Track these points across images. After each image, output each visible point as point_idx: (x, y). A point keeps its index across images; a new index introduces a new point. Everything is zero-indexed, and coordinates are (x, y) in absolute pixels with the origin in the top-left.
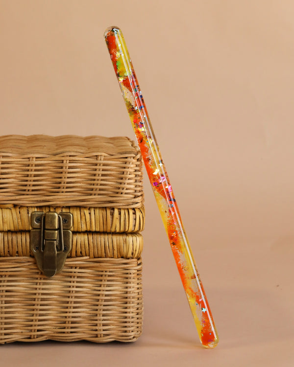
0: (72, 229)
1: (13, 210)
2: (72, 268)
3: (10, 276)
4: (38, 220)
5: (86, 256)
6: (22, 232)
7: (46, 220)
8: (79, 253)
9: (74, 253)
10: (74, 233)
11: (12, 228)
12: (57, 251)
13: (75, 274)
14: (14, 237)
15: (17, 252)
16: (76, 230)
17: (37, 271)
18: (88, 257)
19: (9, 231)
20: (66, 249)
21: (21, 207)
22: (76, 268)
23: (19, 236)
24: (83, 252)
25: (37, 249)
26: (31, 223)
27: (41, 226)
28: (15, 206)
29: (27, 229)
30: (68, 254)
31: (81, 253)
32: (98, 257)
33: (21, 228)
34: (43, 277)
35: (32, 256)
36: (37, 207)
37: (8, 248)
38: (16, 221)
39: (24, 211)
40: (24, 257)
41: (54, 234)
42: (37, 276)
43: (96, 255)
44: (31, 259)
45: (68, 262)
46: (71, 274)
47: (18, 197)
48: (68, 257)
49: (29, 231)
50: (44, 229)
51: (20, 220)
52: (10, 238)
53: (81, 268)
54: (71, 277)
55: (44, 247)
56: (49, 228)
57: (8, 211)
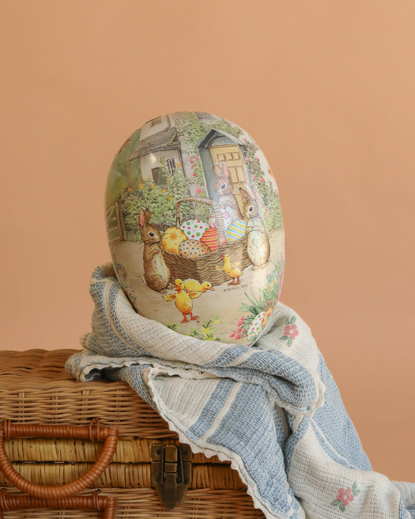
0: (193, 461)
1: (134, 442)
2: (193, 499)
3: (132, 508)
4: (159, 452)
5: (207, 487)
6: (143, 463)
7: (166, 452)
8: (199, 485)
9: (194, 485)
10: (195, 465)
11: (133, 460)
12: (177, 483)
13: (196, 506)
14: (135, 469)
15: (139, 484)
16: (196, 462)
17: (158, 503)
18: (208, 489)
19: (130, 463)
20: (186, 481)
21: (142, 439)
22: (197, 499)
23: (140, 468)
24: (204, 484)
25: (158, 481)
26: (152, 456)
27: (161, 458)
28: (136, 438)
29: (148, 461)
30: (188, 486)
31: (202, 484)
32: (219, 489)
33: (142, 460)
34: (163, 508)
35: (153, 488)
36: (158, 439)
37: (130, 479)
38: (137, 454)
39: (144, 443)
40: (146, 489)
41: (173, 466)
42: (159, 508)
43: (217, 488)
44: (152, 491)
45: (190, 494)
46: (192, 506)
47: (138, 430)
48: (189, 489)
49: (150, 463)
50: (165, 462)
51: (140, 452)
52: (131, 470)
53: (202, 500)
54: (192, 509)
55: (164, 479)
56: (169, 461)
57: (129, 443)
